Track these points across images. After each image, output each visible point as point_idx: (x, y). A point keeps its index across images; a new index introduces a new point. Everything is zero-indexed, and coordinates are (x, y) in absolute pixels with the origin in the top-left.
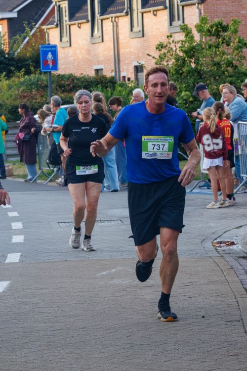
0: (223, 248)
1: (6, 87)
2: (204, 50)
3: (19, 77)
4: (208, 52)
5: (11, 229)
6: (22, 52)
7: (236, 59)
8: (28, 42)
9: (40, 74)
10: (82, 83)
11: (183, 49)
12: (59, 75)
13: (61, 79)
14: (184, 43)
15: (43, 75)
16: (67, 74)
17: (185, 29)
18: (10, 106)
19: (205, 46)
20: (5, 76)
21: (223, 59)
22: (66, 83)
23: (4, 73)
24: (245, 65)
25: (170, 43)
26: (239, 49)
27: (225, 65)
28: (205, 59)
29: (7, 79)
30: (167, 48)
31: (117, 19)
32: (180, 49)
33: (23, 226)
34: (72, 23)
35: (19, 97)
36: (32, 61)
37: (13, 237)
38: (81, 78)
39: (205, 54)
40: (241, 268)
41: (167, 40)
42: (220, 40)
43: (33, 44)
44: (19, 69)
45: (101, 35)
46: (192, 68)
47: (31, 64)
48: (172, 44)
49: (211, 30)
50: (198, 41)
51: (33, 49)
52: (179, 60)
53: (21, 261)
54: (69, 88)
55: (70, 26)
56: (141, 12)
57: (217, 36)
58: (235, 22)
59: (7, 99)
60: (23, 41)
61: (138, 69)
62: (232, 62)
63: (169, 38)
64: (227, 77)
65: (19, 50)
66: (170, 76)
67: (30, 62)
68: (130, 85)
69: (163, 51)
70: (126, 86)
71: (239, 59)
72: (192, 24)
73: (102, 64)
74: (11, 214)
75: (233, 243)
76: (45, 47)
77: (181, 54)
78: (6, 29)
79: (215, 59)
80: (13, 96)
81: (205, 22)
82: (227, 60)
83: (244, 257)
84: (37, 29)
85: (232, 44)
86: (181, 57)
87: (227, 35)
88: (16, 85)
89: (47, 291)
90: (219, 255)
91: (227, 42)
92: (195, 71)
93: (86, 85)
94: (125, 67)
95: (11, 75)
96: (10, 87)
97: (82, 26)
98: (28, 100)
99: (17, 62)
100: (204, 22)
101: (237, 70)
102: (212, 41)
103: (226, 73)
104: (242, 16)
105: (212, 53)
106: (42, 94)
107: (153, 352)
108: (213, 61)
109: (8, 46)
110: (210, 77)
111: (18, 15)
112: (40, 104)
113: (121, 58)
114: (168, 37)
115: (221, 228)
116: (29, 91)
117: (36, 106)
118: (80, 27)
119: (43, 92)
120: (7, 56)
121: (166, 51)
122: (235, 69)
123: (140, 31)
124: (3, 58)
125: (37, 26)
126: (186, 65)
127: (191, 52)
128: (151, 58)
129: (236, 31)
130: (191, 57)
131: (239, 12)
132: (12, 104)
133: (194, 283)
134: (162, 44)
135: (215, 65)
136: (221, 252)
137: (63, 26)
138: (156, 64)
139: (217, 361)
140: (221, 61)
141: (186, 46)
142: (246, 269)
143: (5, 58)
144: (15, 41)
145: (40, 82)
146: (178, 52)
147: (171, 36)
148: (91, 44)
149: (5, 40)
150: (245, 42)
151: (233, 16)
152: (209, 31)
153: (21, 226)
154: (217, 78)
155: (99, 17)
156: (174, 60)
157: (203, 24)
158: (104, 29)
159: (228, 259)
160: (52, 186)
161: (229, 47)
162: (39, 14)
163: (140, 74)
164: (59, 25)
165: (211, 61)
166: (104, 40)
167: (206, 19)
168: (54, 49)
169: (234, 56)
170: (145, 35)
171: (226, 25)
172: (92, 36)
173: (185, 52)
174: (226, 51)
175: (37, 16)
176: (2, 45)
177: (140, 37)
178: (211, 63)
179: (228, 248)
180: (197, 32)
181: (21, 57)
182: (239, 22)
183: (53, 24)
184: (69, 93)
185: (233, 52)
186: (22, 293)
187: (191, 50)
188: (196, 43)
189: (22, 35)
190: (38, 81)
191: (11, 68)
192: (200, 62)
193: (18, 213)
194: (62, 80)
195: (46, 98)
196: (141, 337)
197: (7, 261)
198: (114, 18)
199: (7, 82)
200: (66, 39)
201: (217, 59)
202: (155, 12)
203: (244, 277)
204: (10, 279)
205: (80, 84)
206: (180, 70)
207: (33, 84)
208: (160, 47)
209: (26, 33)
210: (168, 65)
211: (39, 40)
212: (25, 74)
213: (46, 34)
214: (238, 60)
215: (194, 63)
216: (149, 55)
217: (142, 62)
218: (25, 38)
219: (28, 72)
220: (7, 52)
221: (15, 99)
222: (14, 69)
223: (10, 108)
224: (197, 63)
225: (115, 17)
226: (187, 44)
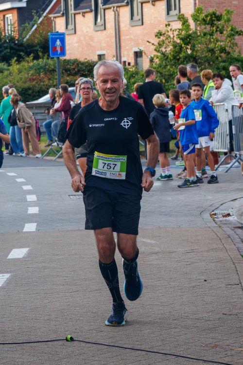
0: (220, 219)
1: (17, 71)
2: (199, 38)
3: (28, 62)
4: (203, 39)
5: (27, 201)
6: (31, 39)
7: (229, 46)
8: (36, 29)
9: (48, 59)
10: (86, 67)
11: (181, 36)
12: (65, 60)
13: (66, 64)
14: (181, 31)
15: (50, 60)
16: (72, 59)
17: (182, 18)
18: (20, 88)
19: (201, 34)
20: (16, 61)
21: (217, 46)
22: (72, 67)
23: (15, 58)
24: (237, 51)
25: (168, 32)
26: (232, 37)
27: (219, 52)
28: (199, 46)
29: (17, 64)
30: (165, 35)
31: (118, 9)
32: (177, 36)
33: (37, 198)
34: (77, 12)
35: (28, 79)
36: (40, 47)
37: (29, 208)
38: (85, 63)
39: (200, 41)
40: (237, 237)
41: (165, 28)
42: (214, 28)
43: (41, 32)
44: (28, 55)
45: (103, 23)
46: (188, 54)
47: (39, 49)
48: (170, 32)
49: (206, 19)
50: (194, 30)
51: (41, 36)
52: (176, 47)
53: (38, 230)
54: (74, 71)
55: (75, 15)
56: (140, 2)
57: (211, 25)
58: (228, 12)
59: (18, 82)
60: (31, 29)
61: (138, 55)
62: (225, 48)
63: (168, 26)
64: (220, 62)
65: (28, 37)
66: (169, 62)
67: (38, 48)
68: (131, 70)
69: (162, 38)
70: (128, 70)
71: (232, 46)
72: (188, 13)
73: (104, 50)
74: (25, 188)
75: (229, 215)
76: (53, 35)
77: (178, 41)
78: (16, 18)
79: (209, 46)
80: (23, 80)
81: (201, 12)
82: (221, 46)
83: (239, 228)
84: (45, 17)
85: (225, 32)
86: (178, 43)
87: (221, 24)
88: (25, 69)
89: (63, 257)
90: (217, 226)
91: (221, 30)
92: (191, 56)
93: (90, 69)
94: (126, 53)
95: (21, 60)
96: (20, 72)
97: (86, 15)
98: (37, 83)
99: (26, 48)
100: (199, 12)
101: (229, 56)
102: (207, 29)
103: (219, 58)
104: (234, 6)
105: (207, 40)
106: (50, 77)
107: (162, 311)
108: (208, 48)
109: (17, 33)
110: (204, 62)
111: (27, 4)
112: (48, 86)
113: (123, 44)
114: (166, 25)
115: (218, 201)
116: (37, 75)
117: (44, 88)
118: (84, 16)
119: (51, 76)
120: (16, 42)
121: (164, 38)
122: (228, 55)
123: (139, 20)
124: (13, 44)
125: (45, 14)
126: (183, 51)
127: (188, 39)
128: (150, 44)
129: (229, 20)
130: (187, 44)
131: (231, 3)
132: (22, 87)
133: (195, 251)
134: (161, 32)
135: (209, 51)
136: (219, 223)
137: (68, 15)
138: (155, 50)
139: (220, 320)
140: (215, 48)
141: (183, 34)
142: (242, 238)
143: (15, 44)
144: (25, 28)
145: (47, 67)
146: (175, 39)
147: (169, 25)
148: (94, 32)
149: (15, 28)
150: (236, 30)
151: (225, 7)
152: (204, 20)
153: (36, 198)
154: (211, 63)
155: (101, 7)
156: (171, 47)
157: (199, 13)
158: (106, 17)
159: (225, 229)
160: (60, 162)
161: (223, 35)
162: (46, 4)
163: (139, 59)
164: (65, 15)
165: (206, 47)
166: (107, 29)
167: (201, 9)
168: (62, 36)
169: (227, 43)
170: (144, 23)
171: (220, 14)
172: (96, 24)
173: (181, 39)
174: (219, 38)
175: (44, 6)
176: (12, 32)
177: (140, 25)
178: (205, 49)
179: (225, 218)
180: (193, 21)
181: (29, 44)
182: (231, 12)
183: (60, 13)
184: (75, 76)
185: (226, 39)
186: (41, 259)
187: (187, 37)
188: (192, 31)
189: (31, 23)
190: (45, 65)
191: (21, 53)
192: (196, 49)
193: (32, 186)
194: (68, 64)
195: (53, 81)
196: (151, 298)
197: (25, 230)
198: (115, 8)
199: (18, 66)
200: (71, 27)
201: (212, 46)
202: (153, 3)
203: (241, 245)
204: (28, 247)
205: (84, 68)
206: (177, 55)
207: (41, 68)
208: (159, 34)
209: (35, 21)
210: (166, 51)
211: (46, 28)
212: (34, 59)
213: (53, 22)
214: (230, 47)
215: (191, 49)
216: (149, 42)
217: (142, 49)
218: (33, 26)
219: (37, 57)
220: (17, 38)
221: (25, 82)
222: (23, 54)
223: (20, 90)
224: (193, 49)
225: (117, 7)
226: (183, 32)
